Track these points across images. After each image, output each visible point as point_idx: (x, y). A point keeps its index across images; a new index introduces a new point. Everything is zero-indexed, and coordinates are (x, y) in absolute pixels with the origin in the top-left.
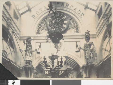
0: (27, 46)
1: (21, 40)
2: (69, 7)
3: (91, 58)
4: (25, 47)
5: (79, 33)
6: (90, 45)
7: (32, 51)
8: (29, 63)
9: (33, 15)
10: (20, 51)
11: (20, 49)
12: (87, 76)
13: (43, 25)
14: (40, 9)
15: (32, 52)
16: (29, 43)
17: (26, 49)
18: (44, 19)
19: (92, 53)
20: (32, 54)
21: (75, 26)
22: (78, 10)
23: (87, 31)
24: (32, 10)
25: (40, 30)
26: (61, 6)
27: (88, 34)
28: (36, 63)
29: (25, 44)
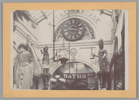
0: (44, 55)
1: (38, 48)
2: (84, 13)
3: (103, 66)
4: (43, 56)
5: (95, 39)
6: (103, 53)
7: (49, 59)
8: (47, 71)
9: (50, 23)
10: (38, 61)
11: (38, 59)
12: (101, 83)
13: (59, 32)
14: (57, 17)
15: (49, 61)
16: (46, 52)
17: (44, 57)
18: (60, 26)
19: (105, 62)
20: (49, 62)
21: (90, 32)
22: (94, 16)
23: (101, 39)
24: (48, 17)
25: (57, 37)
26: (77, 12)
27: (101, 42)
28: (53, 70)
29: (42, 53)
